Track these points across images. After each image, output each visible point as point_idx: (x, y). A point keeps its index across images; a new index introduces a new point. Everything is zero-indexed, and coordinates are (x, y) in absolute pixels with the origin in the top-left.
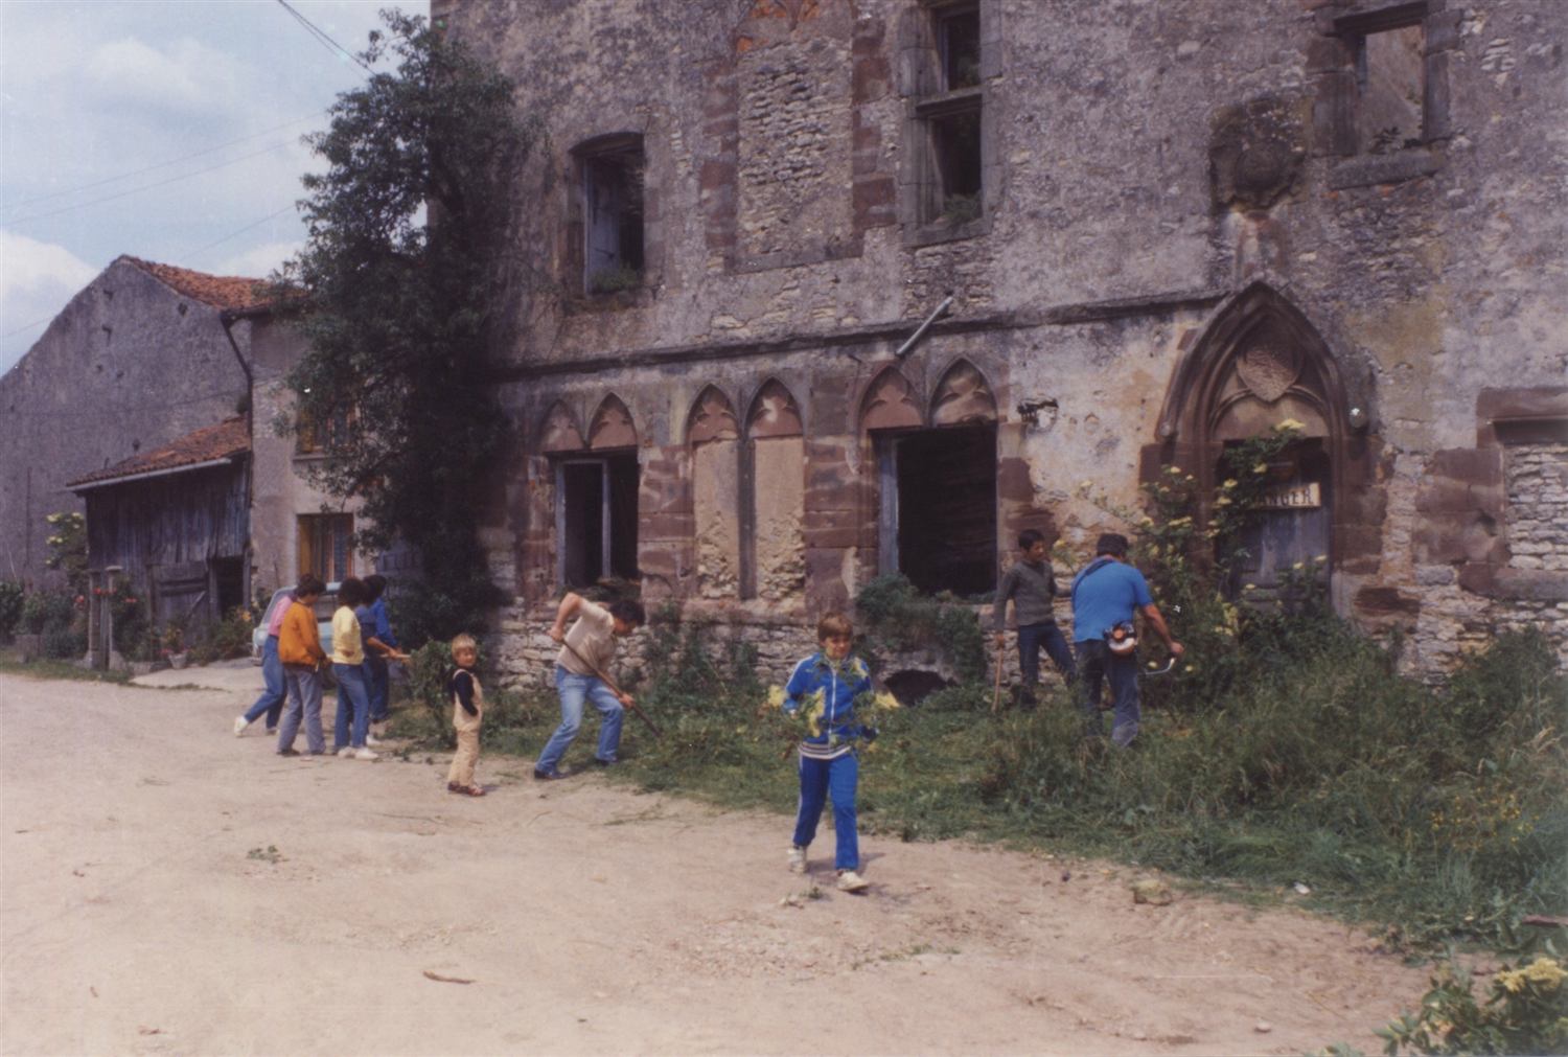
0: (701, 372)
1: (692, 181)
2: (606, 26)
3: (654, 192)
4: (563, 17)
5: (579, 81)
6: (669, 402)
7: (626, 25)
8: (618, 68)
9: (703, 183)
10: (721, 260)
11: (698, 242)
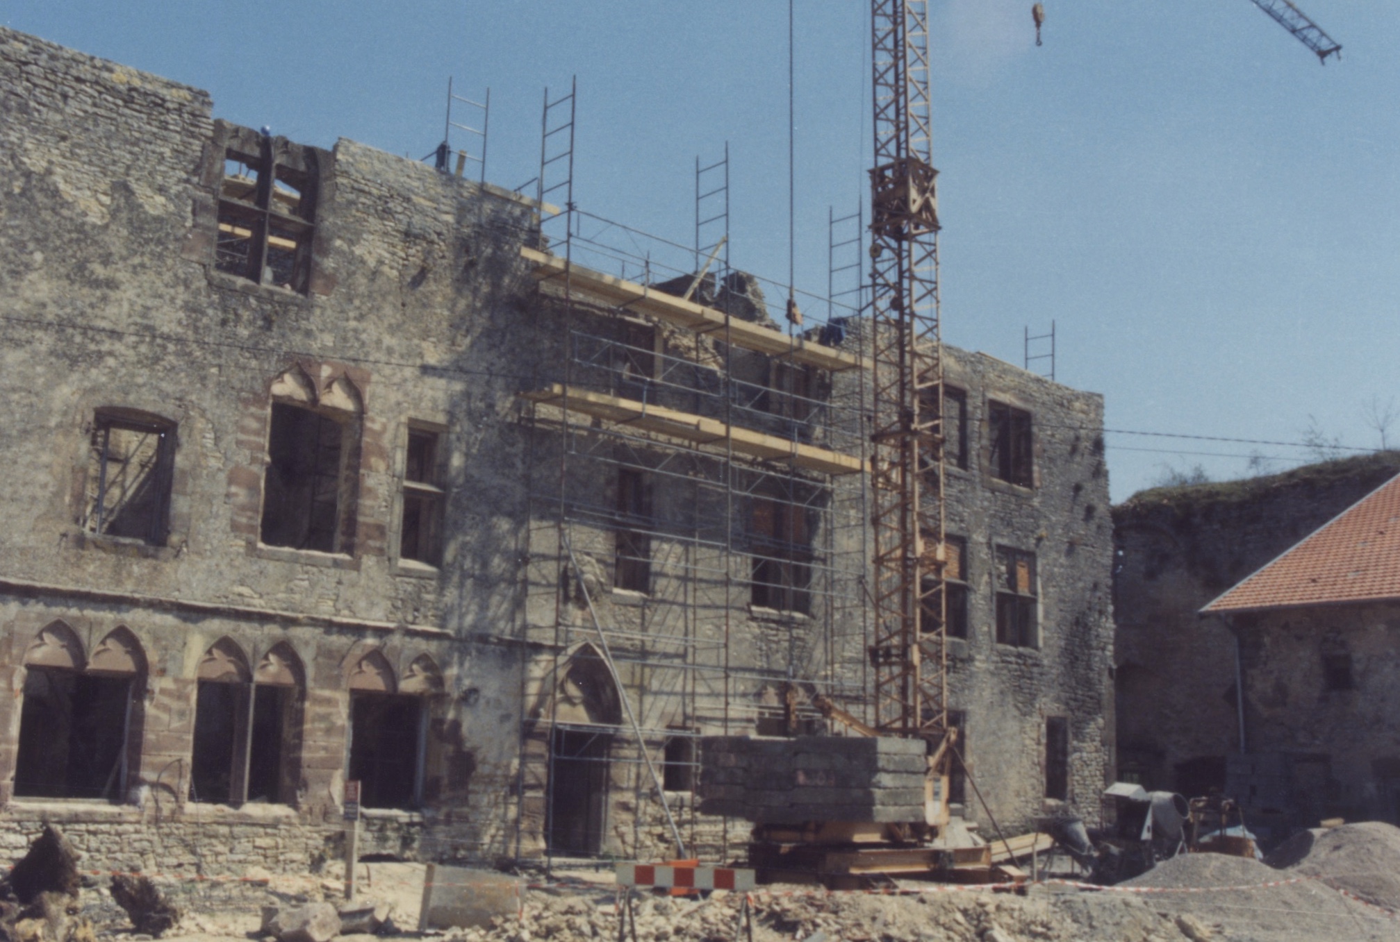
0: (217, 626)
1: (222, 477)
2: (145, 322)
3: (183, 472)
4: (98, 293)
5: (111, 353)
6: (185, 644)
7: (165, 329)
8: (157, 360)
9: (231, 481)
10: (243, 543)
11: (223, 523)
